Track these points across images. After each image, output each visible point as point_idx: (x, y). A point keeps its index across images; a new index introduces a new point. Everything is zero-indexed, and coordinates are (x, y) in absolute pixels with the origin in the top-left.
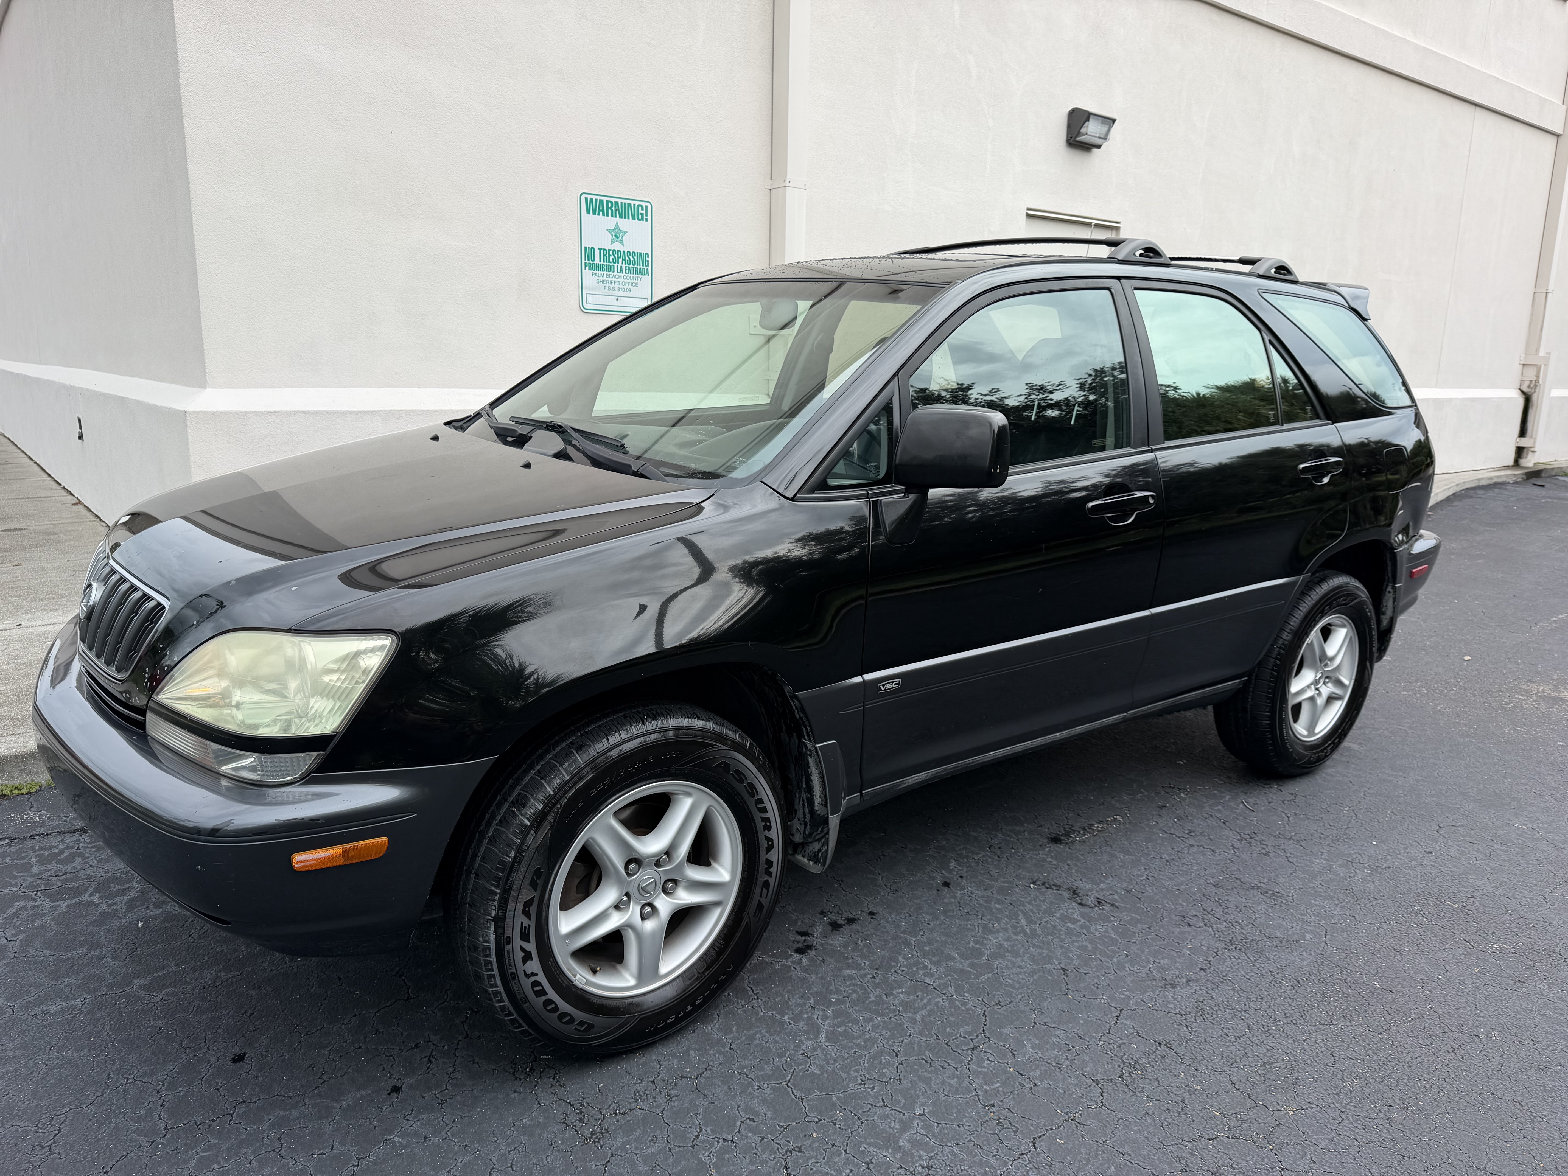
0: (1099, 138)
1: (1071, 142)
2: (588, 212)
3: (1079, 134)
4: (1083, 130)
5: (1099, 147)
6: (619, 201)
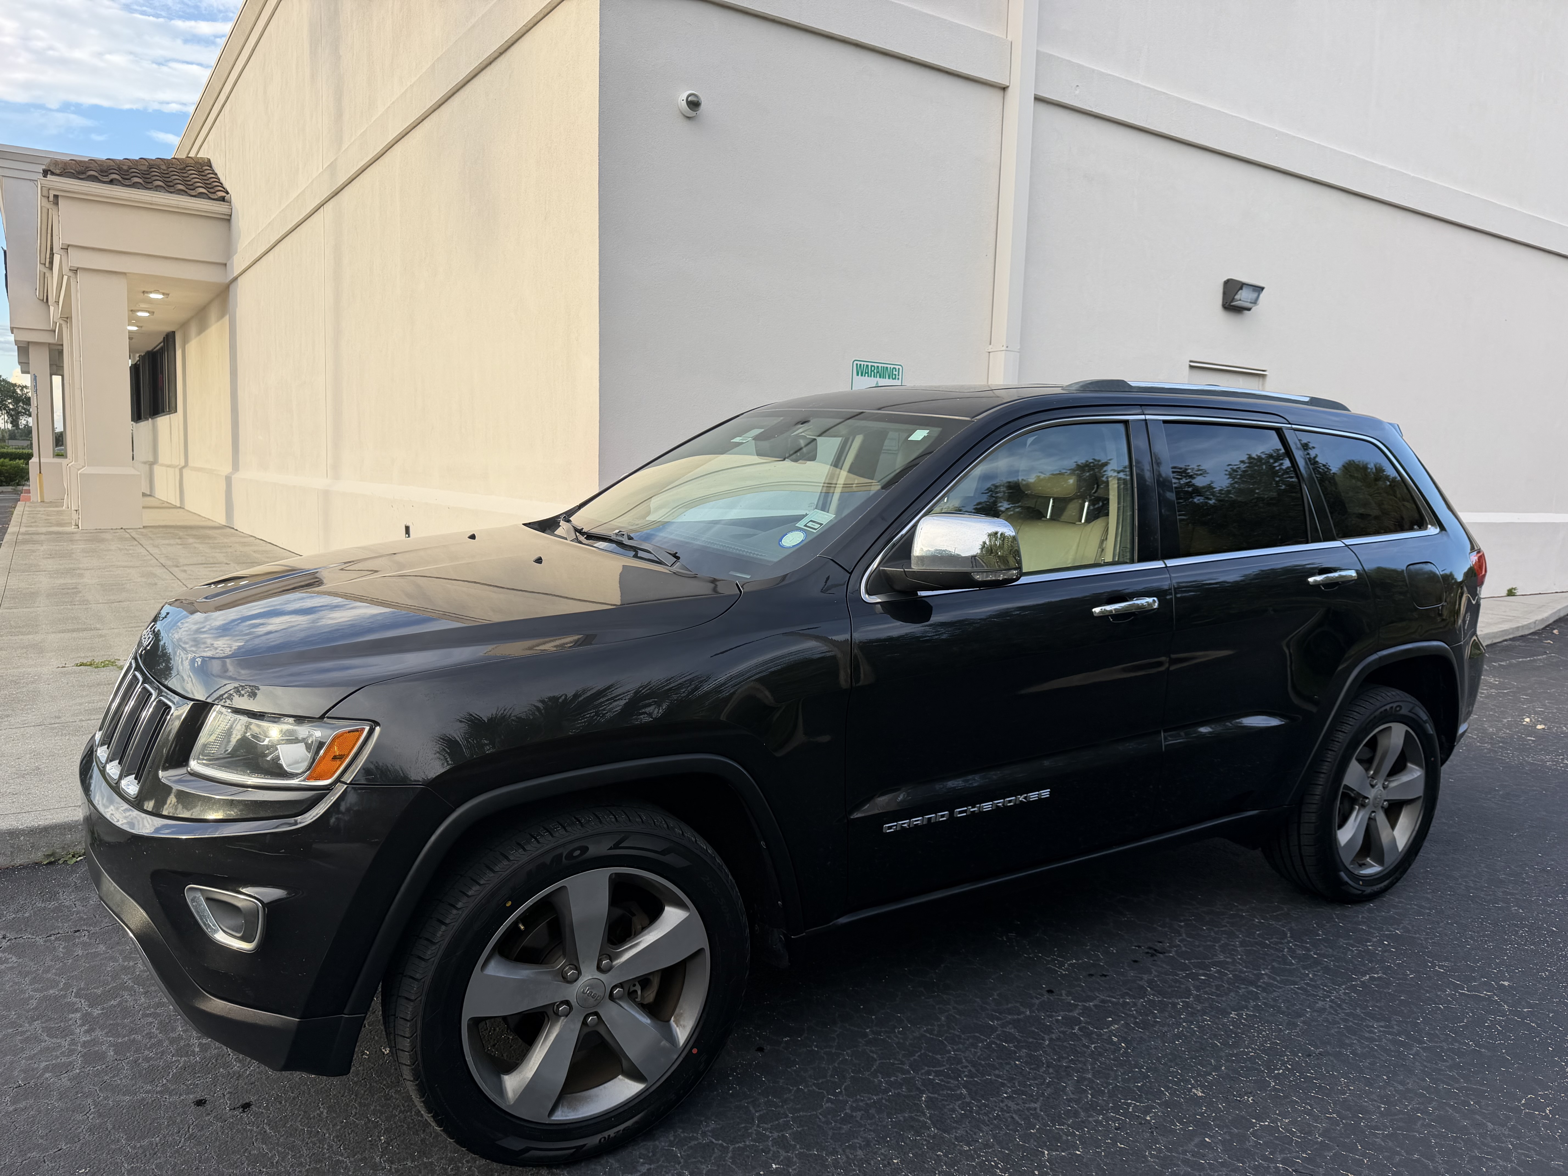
0: (1251, 303)
1: (1226, 306)
2: (858, 375)
3: (1233, 300)
4: (1237, 297)
5: (1249, 309)
6: (880, 365)
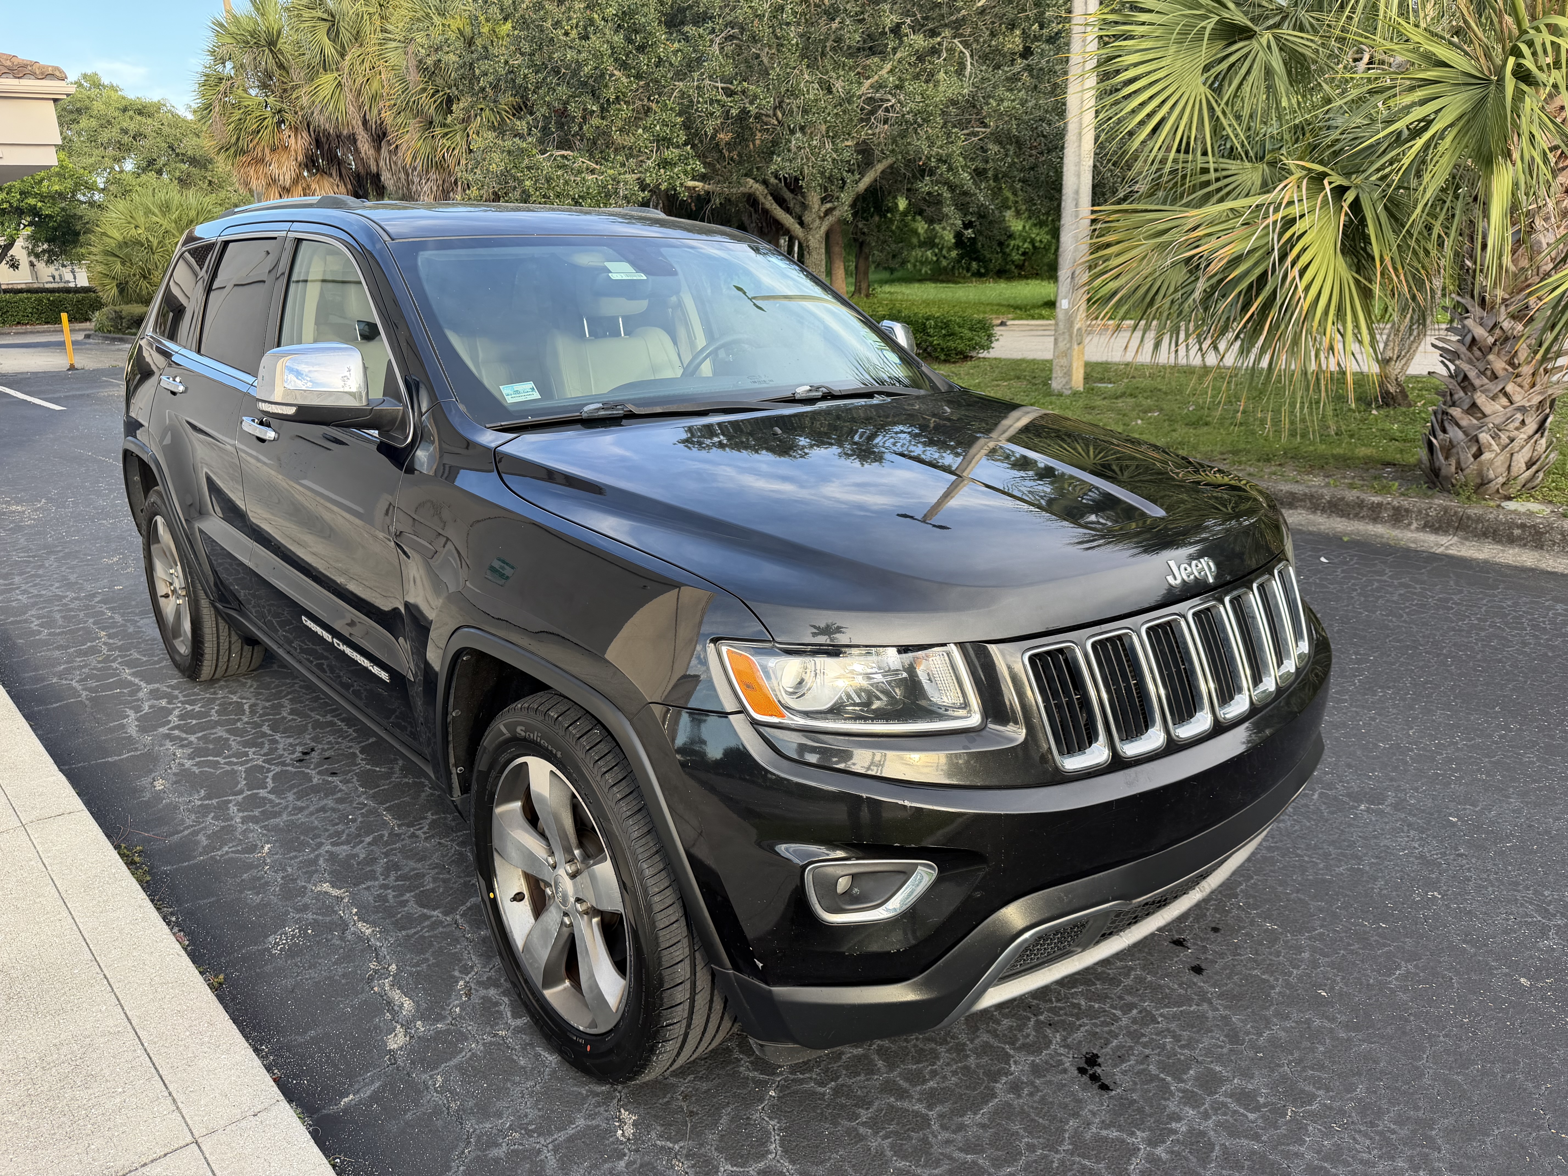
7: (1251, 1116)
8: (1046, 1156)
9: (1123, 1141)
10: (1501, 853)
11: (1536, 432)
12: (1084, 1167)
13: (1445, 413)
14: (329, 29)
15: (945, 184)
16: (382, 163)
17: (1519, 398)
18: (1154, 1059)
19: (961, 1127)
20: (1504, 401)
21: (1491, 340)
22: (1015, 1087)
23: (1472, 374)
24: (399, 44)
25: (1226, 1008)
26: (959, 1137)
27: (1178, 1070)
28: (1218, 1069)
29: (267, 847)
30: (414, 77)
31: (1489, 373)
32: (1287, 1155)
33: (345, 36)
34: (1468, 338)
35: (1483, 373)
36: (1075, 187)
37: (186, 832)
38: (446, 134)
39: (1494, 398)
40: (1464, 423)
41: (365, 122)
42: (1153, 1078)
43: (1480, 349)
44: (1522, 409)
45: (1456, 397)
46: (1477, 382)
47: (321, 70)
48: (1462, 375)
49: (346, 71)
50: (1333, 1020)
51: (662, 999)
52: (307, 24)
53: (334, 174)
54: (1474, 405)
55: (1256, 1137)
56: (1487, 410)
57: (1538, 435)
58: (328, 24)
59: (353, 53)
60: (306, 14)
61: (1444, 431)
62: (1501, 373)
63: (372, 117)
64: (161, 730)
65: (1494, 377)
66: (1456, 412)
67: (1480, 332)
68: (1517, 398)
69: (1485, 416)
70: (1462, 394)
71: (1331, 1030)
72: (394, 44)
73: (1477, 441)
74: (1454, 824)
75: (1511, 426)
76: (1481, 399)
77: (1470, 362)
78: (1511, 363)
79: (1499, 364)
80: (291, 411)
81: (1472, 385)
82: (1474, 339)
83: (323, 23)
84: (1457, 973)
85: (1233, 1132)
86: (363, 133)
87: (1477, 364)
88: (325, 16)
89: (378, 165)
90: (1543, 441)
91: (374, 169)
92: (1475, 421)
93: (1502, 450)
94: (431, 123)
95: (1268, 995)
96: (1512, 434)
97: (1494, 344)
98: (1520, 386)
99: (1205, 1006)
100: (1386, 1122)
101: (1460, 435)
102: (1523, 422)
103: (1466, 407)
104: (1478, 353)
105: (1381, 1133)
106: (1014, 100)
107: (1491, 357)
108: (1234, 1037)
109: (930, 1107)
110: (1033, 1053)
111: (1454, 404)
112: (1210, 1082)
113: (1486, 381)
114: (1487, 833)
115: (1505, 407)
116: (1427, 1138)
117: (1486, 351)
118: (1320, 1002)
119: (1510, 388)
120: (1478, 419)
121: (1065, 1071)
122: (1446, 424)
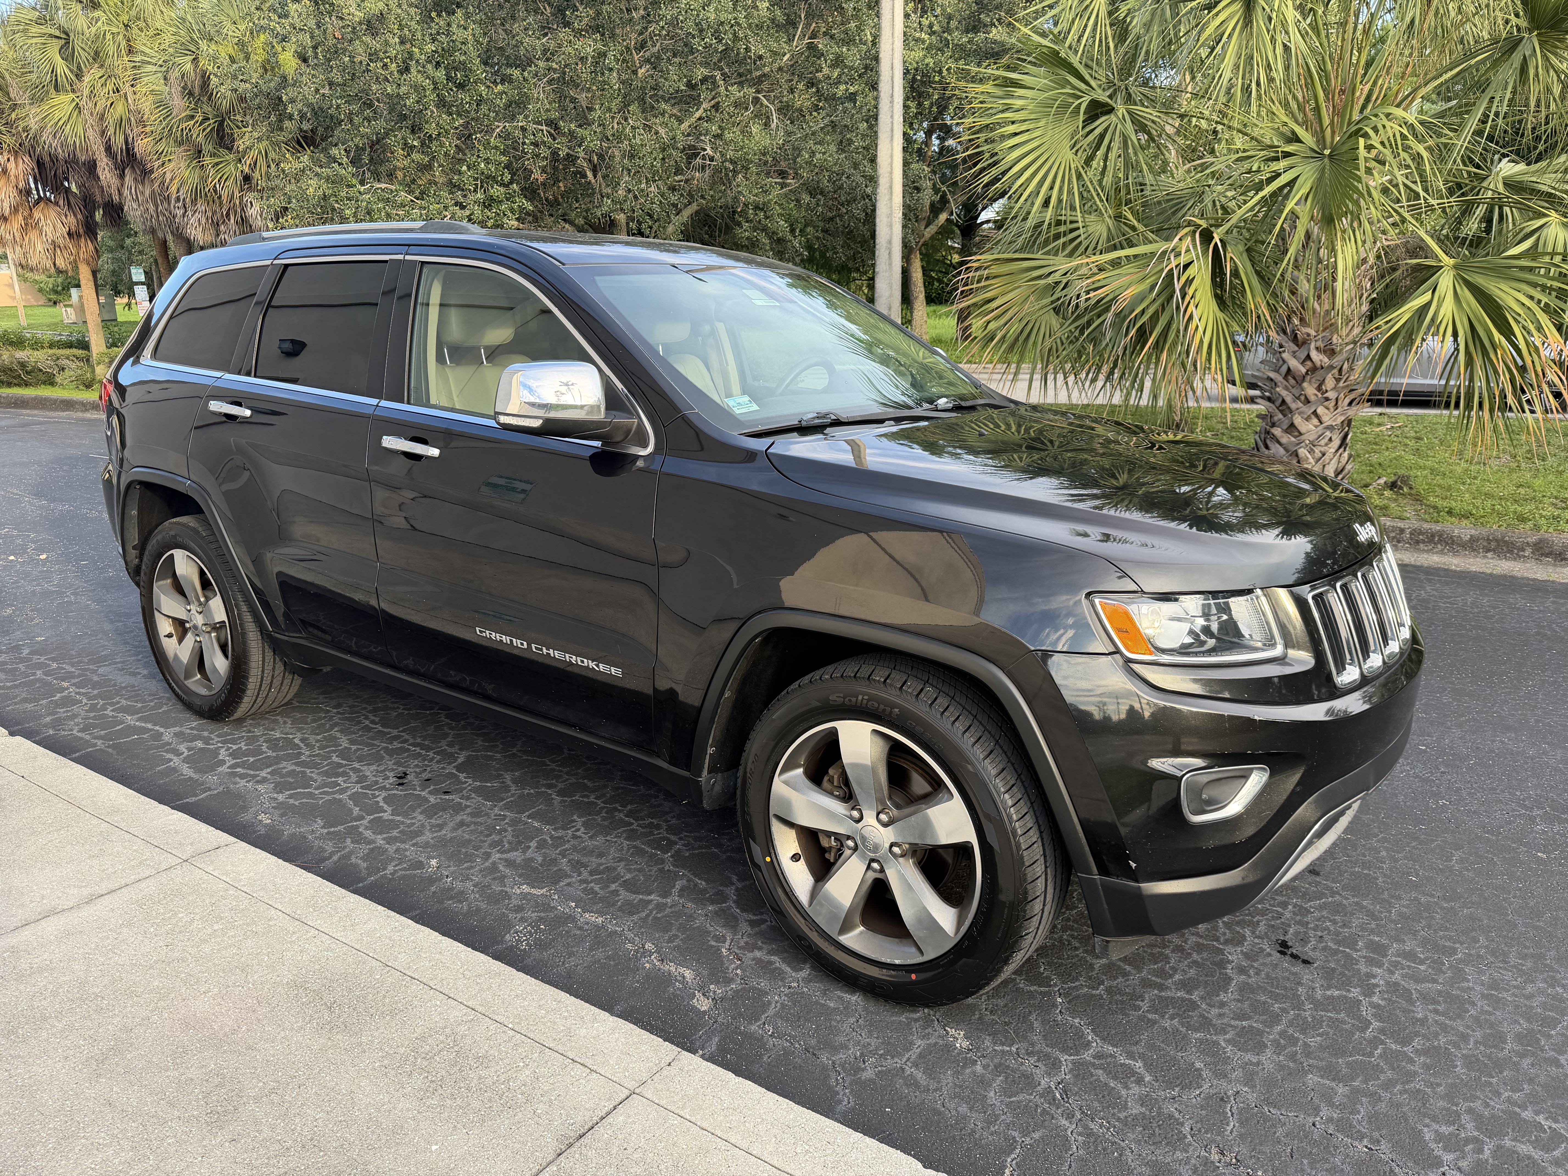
7: (1422, 968)
8: (1298, 1015)
9: (1346, 997)
10: (1470, 768)
11: (1340, 447)
12: (1331, 1018)
13: (1268, 432)
14: (62, 48)
15: (763, 230)
16: (126, 192)
17: (1327, 419)
18: (1327, 938)
19: (1222, 1005)
20: (1315, 421)
21: (1303, 370)
22: (1242, 970)
23: (1289, 399)
24: (155, 68)
25: (1353, 896)
26: (1225, 1010)
27: (1351, 942)
28: (1377, 939)
29: (434, 862)
30: (178, 103)
31: (1303, 398)
32: (1463, 990)
33: (82, 55)
34: (1284, 369)
35: (1298, 398)
36: (888, 237)
37: (335, 858)
38: (217, 164)
39: (1308, 419)
40: (1284, 440)
41: (108, 149)
42: (1336, 952)
43: (1294, 378)
44: (1330, 428)
45: (1276, 418)
46: (1293, 406)
47: (53, 90)
48: (1280, 400)
49: (86, 92)
50: (1432, 896)
51: (1025, 911)
52: (34, 41)
53: (61, 203)
54: (1292, 425)
55: (1434, 981)
56: (1303, 429)
57: (1342, 450)
58: (63, 41)
59: (92, 75)
60: (35, 30)
61: (1267, 447)
62: (1312, 398)
63: (119, 142)
64: (220, 769)
65: (1307, 401)
66: (1277, 431)
67: (1294, 363)
68: (1325, 419)
69: (1301, 434)
70: (1280, 416)
71: (1436, 903)
72: (150, 68)
73: (1297, 455)
74: (1425, 751)
75: (1323, 442)
76: (1298, 420)
77: (1286, 388)
78: (1319, 389)
79: (1310, 390)
80: (536, 423)
81: (1289, 408)
82: (1289, 370)
83: (55, 40)
84: (1495, 855)
85: (1418, 981)
86: (105, 160)
87: (1293, 391)
88: (57, 33)
89: (120, 194)
90: (1346, 455)
91: (116, 198)
92: (1293, 439)
93: (1317, 462)
94: (200, 152)
95: (1377, 884)
96: (1322, 449)
97: (1307, 373)
98: (1328, 409)
99: (1338, 897)
100: (1513, 960)
101: (1281, 451)
102: (1330, 440)
103: (1285, 427)
104: (1292, 381)
105: (1514, 966)
106: (824, 153)
107: (1305, 385)
108: (1372, 916)
109: (1189, 992)
110: (1237, 945)
111: (1273, 425)
112: (1379, 949)
113: (1300, 405)
114: (1452, 755)
115: (1316, 427)
116: (1546, 965)
117: (1300, 380)
118: (1416, 886)
119: (1321, 410)
120: (1295, 437)
121: (1270, 955)
122: (1268, 442)
